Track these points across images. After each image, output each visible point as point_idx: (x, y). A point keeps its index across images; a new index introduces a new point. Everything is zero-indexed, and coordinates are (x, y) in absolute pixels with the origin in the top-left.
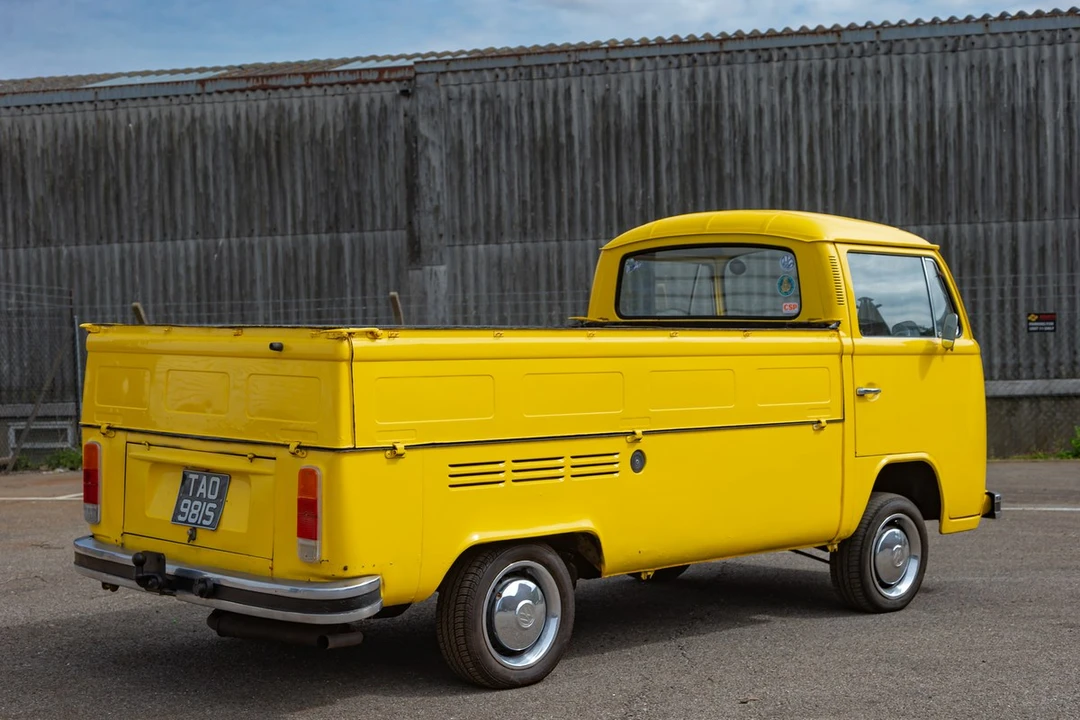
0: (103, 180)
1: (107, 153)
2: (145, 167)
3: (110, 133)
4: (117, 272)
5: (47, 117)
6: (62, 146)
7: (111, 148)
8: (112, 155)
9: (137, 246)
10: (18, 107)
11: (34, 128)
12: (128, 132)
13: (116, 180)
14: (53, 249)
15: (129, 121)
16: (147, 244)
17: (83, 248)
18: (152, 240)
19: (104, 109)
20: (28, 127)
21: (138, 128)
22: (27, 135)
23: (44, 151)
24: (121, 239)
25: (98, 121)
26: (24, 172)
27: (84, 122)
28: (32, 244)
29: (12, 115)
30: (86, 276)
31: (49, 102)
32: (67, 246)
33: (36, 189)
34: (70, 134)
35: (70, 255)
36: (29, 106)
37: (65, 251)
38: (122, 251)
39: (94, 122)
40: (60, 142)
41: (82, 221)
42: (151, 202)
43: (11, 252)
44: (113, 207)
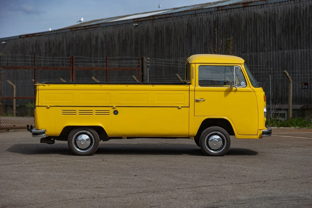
0: (296, 28)
1: (297, 19)
2: (308, 22)
3: (298, 11)
4: (300, 60)
5: (282, 6)
6: (286, 16)
7: (299, 16)
8: (299, 18)
9: (305, 50)
10: (274, 3)
11: (278, 10)
12: (303, 10)
13: (300, 27)
14: (282, 51)
15: (304, 7)
16: (308, 49)
17: (291, 51)
18: (309, 48)
19: (297, 3)
20: (276, 10)
21: (306, 9)
22: (276, 13)
23: (281, 18)
24: (301, 48)
25: (295, 7)
26: (275, 25)
27: (291, 7)
28: (277, 50)
29: (273, 6)
30: (291, 61)
31: (282, 1)
32: (286, 50)
33: (278, 31)
34: (288, 12)
35: (287, 54)
36: (277, 3)
37: (286, 52)
38: (301, 52)
39: (294, 7)
40: (285, 14)
41: (290, 42)
42: (309, 34)
43: (271, 52)
44: (298, 36)
